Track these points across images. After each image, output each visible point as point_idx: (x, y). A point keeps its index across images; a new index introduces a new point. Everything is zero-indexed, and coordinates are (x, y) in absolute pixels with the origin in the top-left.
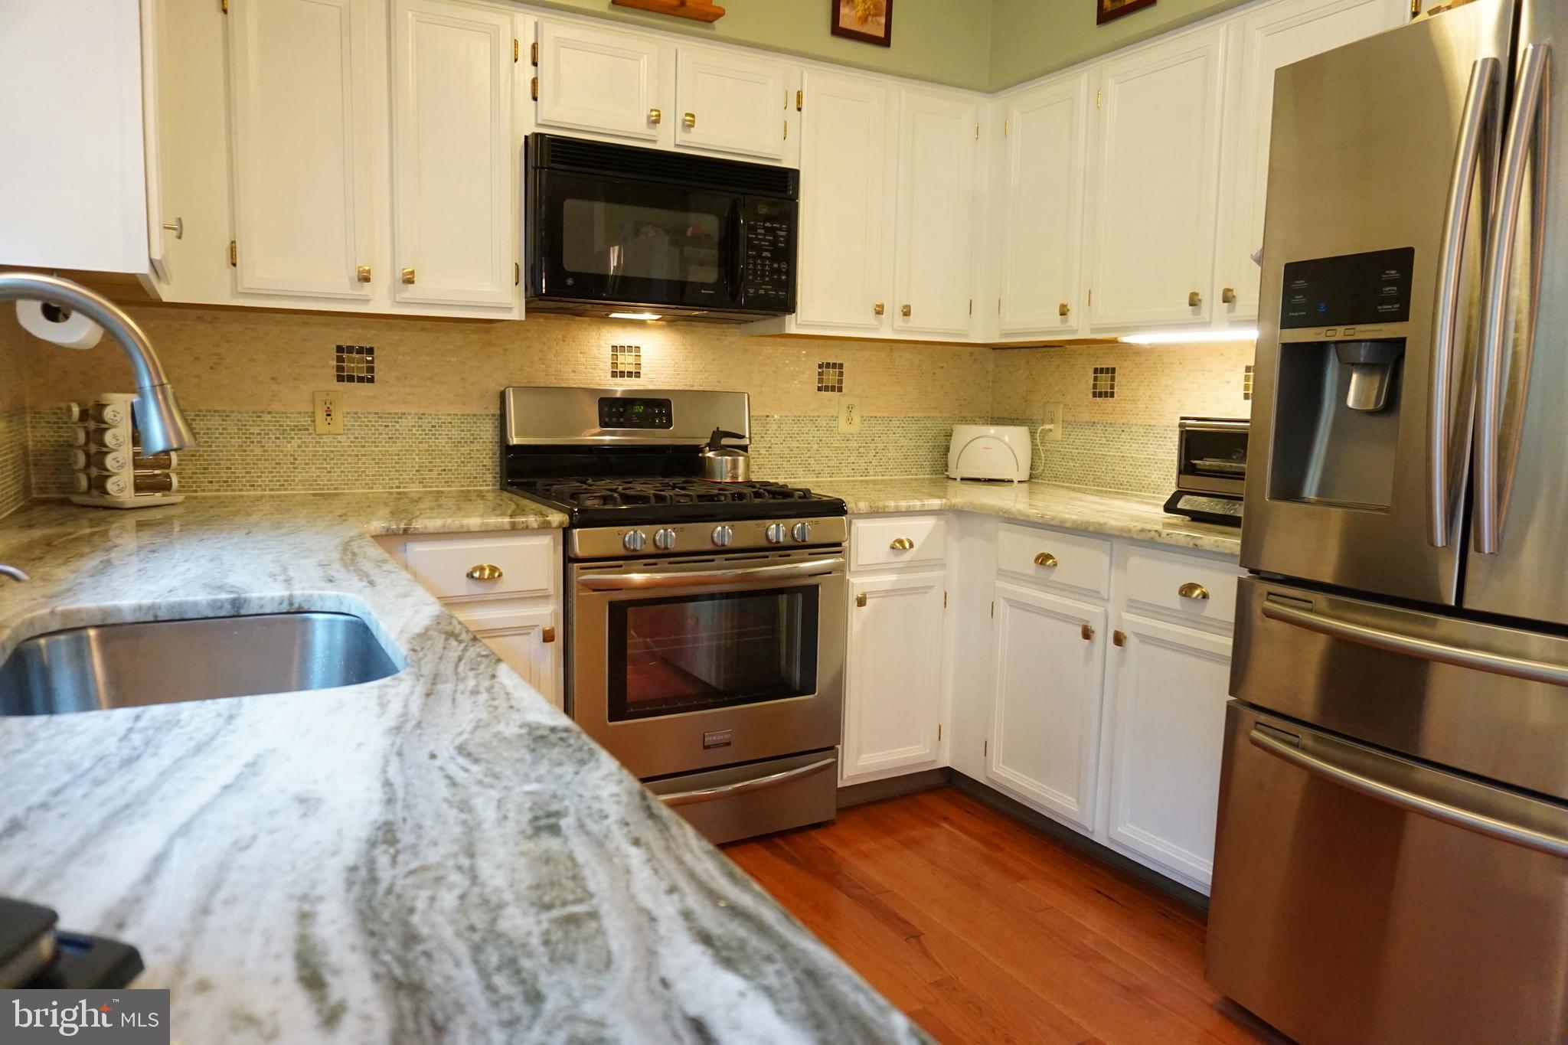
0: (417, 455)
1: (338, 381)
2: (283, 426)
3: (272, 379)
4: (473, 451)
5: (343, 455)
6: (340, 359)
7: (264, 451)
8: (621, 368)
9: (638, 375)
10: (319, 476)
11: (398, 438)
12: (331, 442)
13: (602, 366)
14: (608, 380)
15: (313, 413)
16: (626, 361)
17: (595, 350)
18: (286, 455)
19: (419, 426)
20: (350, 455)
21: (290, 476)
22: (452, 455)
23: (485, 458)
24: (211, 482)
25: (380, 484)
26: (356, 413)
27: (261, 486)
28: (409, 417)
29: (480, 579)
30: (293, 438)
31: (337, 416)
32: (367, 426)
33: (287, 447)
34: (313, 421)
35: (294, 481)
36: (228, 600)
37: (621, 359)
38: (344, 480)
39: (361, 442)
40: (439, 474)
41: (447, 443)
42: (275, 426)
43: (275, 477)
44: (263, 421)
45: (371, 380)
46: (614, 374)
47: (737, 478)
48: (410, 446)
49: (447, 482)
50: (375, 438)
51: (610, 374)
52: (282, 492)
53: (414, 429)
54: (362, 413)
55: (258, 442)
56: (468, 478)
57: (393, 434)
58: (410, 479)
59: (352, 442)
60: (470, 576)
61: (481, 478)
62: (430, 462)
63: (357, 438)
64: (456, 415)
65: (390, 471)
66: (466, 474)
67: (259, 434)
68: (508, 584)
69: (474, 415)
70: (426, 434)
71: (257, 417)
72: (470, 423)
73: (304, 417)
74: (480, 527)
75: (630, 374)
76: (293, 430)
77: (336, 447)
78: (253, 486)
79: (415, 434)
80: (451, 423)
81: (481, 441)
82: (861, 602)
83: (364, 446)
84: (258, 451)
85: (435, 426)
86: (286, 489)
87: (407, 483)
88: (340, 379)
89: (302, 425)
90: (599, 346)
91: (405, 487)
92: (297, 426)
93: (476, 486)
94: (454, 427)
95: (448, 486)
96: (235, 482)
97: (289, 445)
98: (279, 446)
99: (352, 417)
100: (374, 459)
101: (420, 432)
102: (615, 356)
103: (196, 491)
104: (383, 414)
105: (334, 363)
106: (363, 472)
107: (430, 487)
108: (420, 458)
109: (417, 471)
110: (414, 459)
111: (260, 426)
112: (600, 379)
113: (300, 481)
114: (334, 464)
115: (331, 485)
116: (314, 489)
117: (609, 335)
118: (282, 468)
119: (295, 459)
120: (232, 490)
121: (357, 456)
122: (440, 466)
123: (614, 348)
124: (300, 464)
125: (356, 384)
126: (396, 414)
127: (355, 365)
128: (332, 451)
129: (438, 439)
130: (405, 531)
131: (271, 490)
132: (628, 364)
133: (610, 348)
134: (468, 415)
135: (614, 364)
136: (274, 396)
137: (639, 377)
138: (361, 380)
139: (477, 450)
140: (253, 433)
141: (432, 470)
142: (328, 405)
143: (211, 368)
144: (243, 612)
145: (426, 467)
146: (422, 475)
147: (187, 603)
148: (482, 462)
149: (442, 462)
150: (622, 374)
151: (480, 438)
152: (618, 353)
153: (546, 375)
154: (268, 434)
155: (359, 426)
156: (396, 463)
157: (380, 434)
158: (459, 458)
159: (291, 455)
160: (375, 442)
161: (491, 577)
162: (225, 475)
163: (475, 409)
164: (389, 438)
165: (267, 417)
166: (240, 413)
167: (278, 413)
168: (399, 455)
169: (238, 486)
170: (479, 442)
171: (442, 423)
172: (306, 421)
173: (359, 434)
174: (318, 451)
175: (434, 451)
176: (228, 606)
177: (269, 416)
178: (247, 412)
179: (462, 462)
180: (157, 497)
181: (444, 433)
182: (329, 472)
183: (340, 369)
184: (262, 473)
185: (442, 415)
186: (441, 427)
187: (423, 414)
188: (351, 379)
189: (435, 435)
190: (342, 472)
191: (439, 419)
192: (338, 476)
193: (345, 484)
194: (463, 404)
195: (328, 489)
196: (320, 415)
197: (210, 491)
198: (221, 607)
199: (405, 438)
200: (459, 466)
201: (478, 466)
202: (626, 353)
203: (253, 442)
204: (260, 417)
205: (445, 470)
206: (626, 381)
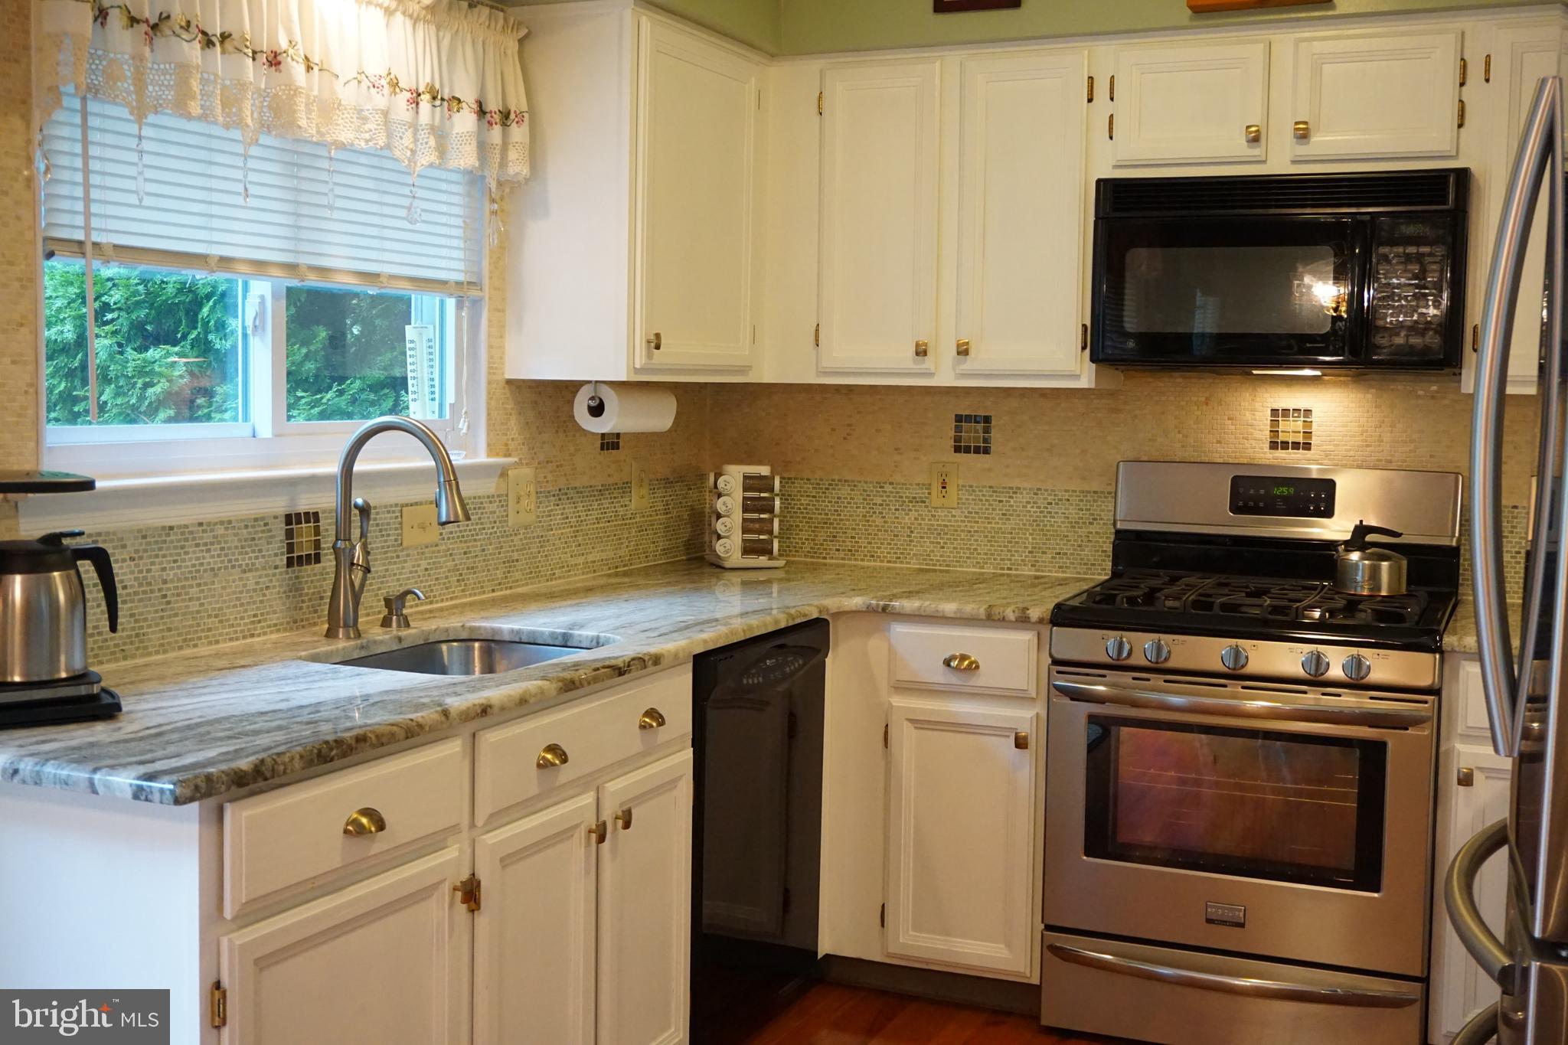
0: (1031, 534)
1: (955, 452)
2: (902, 497)
3: (896, 449)
4: (1091, 533)
5: (956, 531)
6: (958, 429)
7: (885, 522)
8: (1282, 437)
9: (1307, 446)
10: (933, 551)
11: (1012, 515)
12: (945, 516)
13: (1257, 434)
14: (1265, 453)
15: (930, 485)
16: (1291, 429)
17: (1248, 415)
18: (903, 528)
19: (1034, 503)
20: (963, 531)
21: (906, 549)
22: (1067, 536)
23: (1104, 542)
24: (838, 550)
25: (991, 564)
26: (971, 486)
27: (880, 557)
28: (1024, 492)
29: (957, 669)
30: (911, 510)
31: (952, 489)
32: (981, 500)
33: (904, 519)
34: (929, 494)
35: (909, 554)
36: (561, 633)
37: (1283, 425)
38: (956, 557)
39: (975, 518)
40: (1052, 557)
41: (1062, 522)
42: (895, 497)
43: (893, 548)
44: (885, 492)
45: (987, 451)
46: (1274, 445)
47: (1379, 590)
48: (1024, 525)
49: (1060, 567)
50: (989, 514)
51: (1268, 446)
52: (898, 565)
53: (1029, 506)
54: (977, 487)
55: (881, 513)
56: (1085, 564)
57: (1006, 510)
58: (1022, 560)
59: (966, 517)
60: (947, 663)
61: (1099, 565)
62: (1044, 544)
63: (971, 513)
64: (1074, 491)
65: (1002, 551)
66: (1082, 559)
67: (881, 505)
68: (985, 678)
69: (1095, 492)
70: (1041, 512)
71: (880, 487)
72: (1089, 501)
73: (922, 489)
74: (955, 613)
75: (1296, 446)
76: (911, 502)
77: (950, 521)
78: (873, 556)
79: (1030, 511)
80: (1068, 500)
81: (1101, 522)
82: (1466, 780)
83: (977, 522)
84: (879, 521)
85: (1051, 504)
86: (902, 562)
87: (1018, 565)
88: (957, 449)
89: (920, 497)
90: (1253, 410)
91: (1016, 570)
92: (915, 498)
93: (1094, 574)
94: (1072, 505)
95: (1063, 572)
96: (858, 551)
97: (907, 518)
98: (898, 518)
99: (966, 491)
100: (986, 537)
101: (1035, 509)
102: (1275, 423)
103: (825, 558)
104: (997, 487)
105: (953, 434)
106: (976, 549)
107: (1042, 571)
108: (1033, 539)
109: (1030, 552)
110: (1027, 539)
111: (882, 496)
112: (1254, 452)
113: (914, 554)
114: (947, 539)
115: (944, 561)
116: (927, 564)
117: (1267, 395)
118: (900, 540)
119: (912, 532)
120: (856, 560)
121: (970, 532)
122: (1055, 549)
123: (1274, 412)
124: (916, 537)
125: (972, 456)
126: (1011, 488)
127: (972, 434)
128: (946, 526)
129: (1054, 517)
130: (884, 609)
131: (889, 562)
132: (1294, 432)
133: (1269, 413)
134: (1089, 492)
135: (1274, 433)
136: (896, 466)
137: (1309, 449)
138: (977, 450)
139: (1097, 533)
140: (876, 504)
141: (1044, 553)
142: (944, 477)
143: (845, 439)
144: (569, 644)
145: (1039, 548)
146: (1035, 557)
147: (538, 632)
148: (1102, 547)
149: (1057, 544)
150: (1285, 445)
151: (1101, 519)
152: (1280, 419)
153: (1183, 446)
154: (889, 505)
155: (973, 500)
156: (1009, 542)
157: (994, 510)
158: (1075, 541)
159: (908, 528)
160: (988, 518)
161: (969, 668)
162: (849, 544)
163: (1095, 486)
164: (1003, 514)
165: (888, 488)
166: (866, 482)
167: (899, 484)
168: (1012, 533)
169: (860, 555)
170: (1099, 524)
171: (1059, 500)
172: (922, 493)
173: (973, 509)
174: (932, 525)
175: (1048, 531)
176: (560, 638)
177: (891, 486)
178: (871, 483)
179: (1079, 546)
180: (762, 561)
181: (1060, 511)
182: (943, 547)
183: (957, 439)
184: (881, 544)
185: (1060, 491)
186: (1057, 504)
187: (1038, 489)
188: (967, 450)
189: (1050, 513)
190: (954, 548)
191: (1055, 495)
192: (950, 552)
193: (957, 561)
194: (1084, 478)
195: (940, 565)
196: (936, 487)
197: (837, 558)
198: (557, 638)
199: (1019, 515)
200: (1075, 550)
201: (1098, 551)
202: (1291, 419)
203: (874, 513)
204: (883, 487)
205: (1059, 553)
206: (1290, 453)
